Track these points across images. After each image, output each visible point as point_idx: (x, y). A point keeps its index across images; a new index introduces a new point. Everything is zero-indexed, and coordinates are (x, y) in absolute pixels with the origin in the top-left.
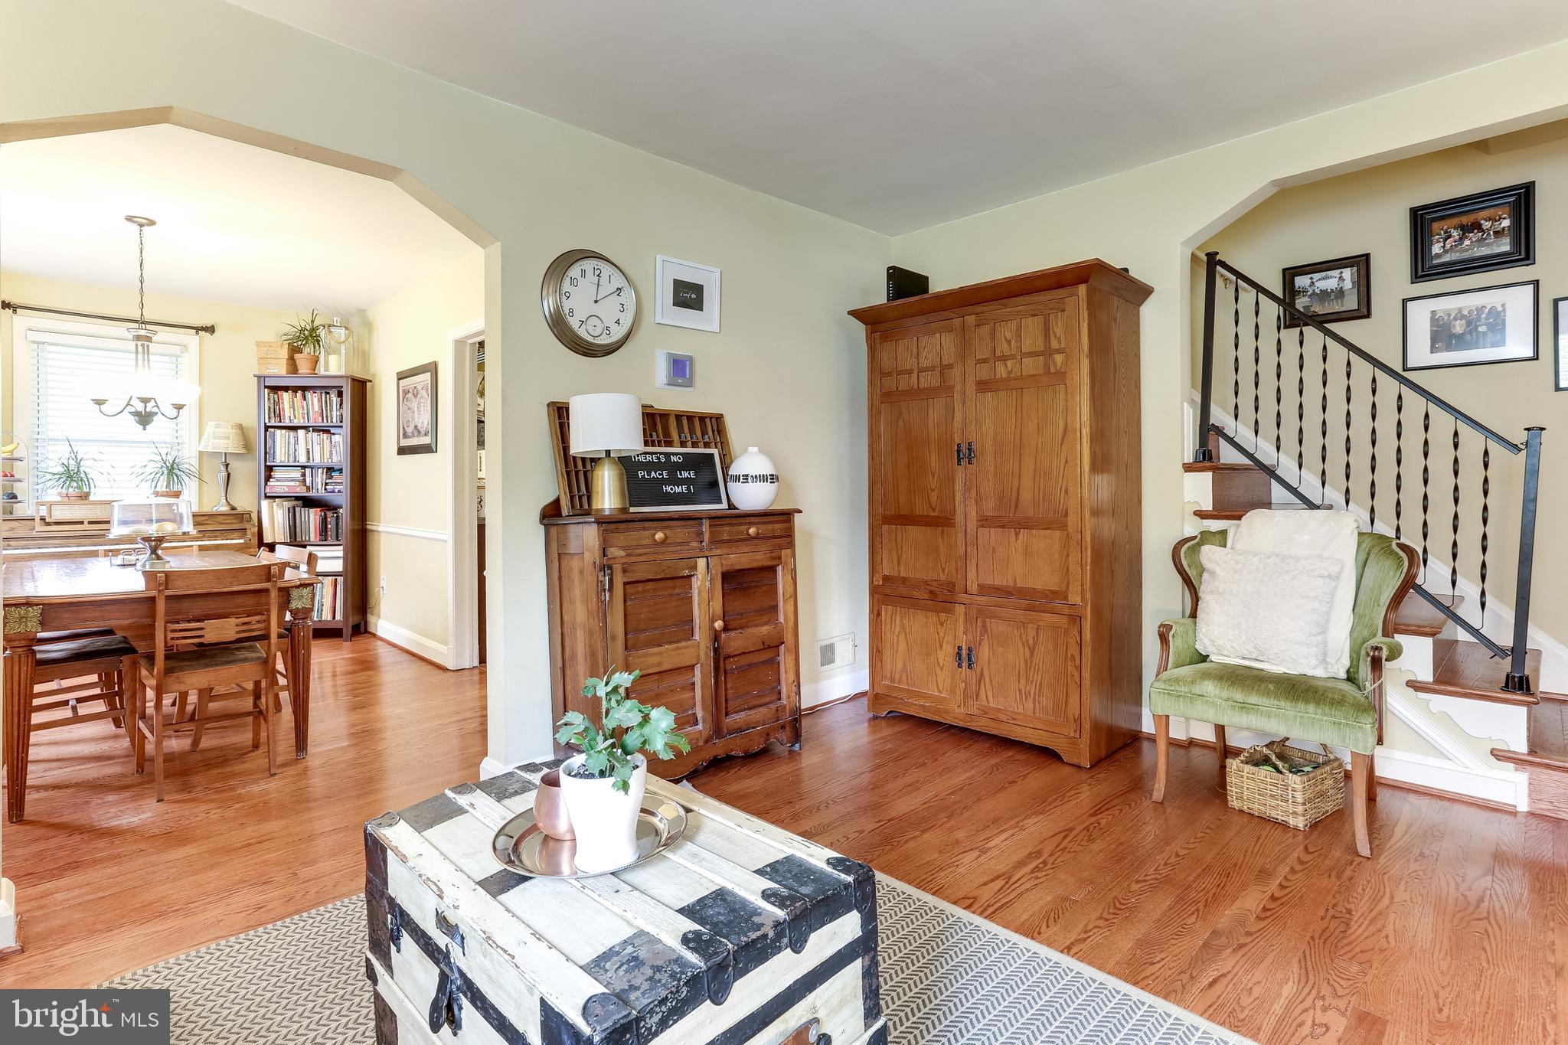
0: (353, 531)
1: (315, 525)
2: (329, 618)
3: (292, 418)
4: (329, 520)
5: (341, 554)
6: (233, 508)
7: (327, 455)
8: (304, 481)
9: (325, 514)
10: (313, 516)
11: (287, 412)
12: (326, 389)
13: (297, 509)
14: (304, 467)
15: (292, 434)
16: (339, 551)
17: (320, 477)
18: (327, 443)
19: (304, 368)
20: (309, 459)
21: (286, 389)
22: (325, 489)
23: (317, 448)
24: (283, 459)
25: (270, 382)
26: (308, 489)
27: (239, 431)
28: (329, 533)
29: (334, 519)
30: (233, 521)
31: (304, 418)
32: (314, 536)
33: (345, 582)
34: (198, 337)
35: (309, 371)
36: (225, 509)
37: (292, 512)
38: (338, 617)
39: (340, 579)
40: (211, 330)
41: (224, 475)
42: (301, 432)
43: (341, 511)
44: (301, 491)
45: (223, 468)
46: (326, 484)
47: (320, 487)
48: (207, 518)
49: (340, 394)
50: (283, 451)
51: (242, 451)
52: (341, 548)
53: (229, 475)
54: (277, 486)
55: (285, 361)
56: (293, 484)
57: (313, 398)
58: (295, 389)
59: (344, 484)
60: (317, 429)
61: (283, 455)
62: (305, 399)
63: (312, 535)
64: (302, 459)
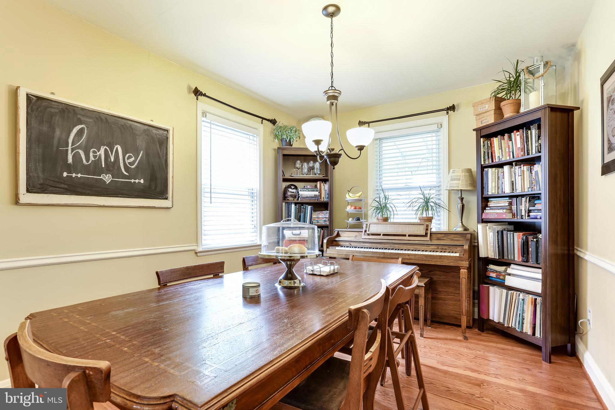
0: (555, 256)
1: (518, 247)
2: (529, 332)
3: (501, 158)
4: (530, 243)
5: (540, 276)
6: (466, 229)
7: (527, 185)
8: (511, 209)
9: (527, 238)
10: (517, 238)
11: (497, 153)
12: (526, 126)
13: (505, 232)
14: (511, 197)
15: (500, 170)
16: (538, 274)
17: (524, 205)
18: (527, 173)
19: (508, 112)
20: (513, 190)
21: (495, 135)
22: (529, 216)
23: (519, 180)
24: (493, 191)
25: (484, 133)
26: (514, 215)
27: (467, 174)
28: (530, 256)
29: (534, 244)
30: (460, 239)
31: (509, 156)
32: (518, 257)
33: (544, 303)
34: (448, 115)
35: (511, 114)
36: (460, 229)
37: (501, 235)
38: (538, 334)
39: (539, 299)
40: (452, 108)
41: (460, 205)
42: (506, 168)
43: (540, 236)
44: (508, 217)
45: (459, 201)
46: (530, 211)
47: (523, 214)
48: (443, 235)
49: (539, 128)
50: (494, 185)
51: (469, 188)
52: (540, 271)
53: (463, 206)
54: (489, 213)
55: (493, 112)
56: (501, 211)
57: (517, 136)
58: (501, 133)
59: (543, 211)
60: (519, 162)
61: (494, 189)
62: (511, 140)
63: (516, 256)
64: (507, 190)
